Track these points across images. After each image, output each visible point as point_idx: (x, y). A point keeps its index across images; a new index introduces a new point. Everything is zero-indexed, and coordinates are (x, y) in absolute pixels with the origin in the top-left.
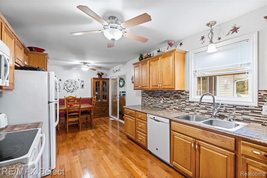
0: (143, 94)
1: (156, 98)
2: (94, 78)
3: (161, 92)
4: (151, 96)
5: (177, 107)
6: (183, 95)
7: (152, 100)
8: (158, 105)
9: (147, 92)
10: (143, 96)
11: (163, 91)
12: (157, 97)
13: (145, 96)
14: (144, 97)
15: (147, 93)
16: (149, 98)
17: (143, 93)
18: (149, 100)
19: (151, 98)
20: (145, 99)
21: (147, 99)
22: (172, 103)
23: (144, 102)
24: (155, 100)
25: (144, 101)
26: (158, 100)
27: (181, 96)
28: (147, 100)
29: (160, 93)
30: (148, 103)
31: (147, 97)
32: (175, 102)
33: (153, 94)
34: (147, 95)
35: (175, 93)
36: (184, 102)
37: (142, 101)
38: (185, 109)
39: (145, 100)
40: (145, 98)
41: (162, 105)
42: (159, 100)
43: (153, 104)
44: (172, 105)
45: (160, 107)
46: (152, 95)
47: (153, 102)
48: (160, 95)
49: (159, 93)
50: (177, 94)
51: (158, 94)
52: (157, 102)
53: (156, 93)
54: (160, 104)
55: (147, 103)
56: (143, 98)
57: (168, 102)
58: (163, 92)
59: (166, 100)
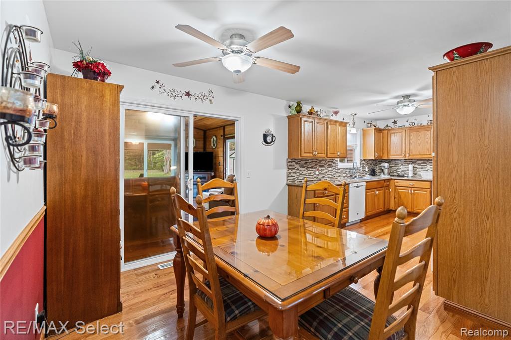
0: (290, 165)
1: (310, 169)
3: (316, 160)
4: (304, 167)
5: (330, 176)
6: (334, 163)
7: (304, 172)
9: (297, 161)
10: (290, 167)
12: (312, 167)
13: (294, 167)
14: (292, 169)
15: (297, 163)
16: (301, 171)
18: (301, 172)
19: (303, 169)
20: (294, 173)
21: (298, 171)
22: (326, 173)
23: (292, 178)
24: (309, 172)
25: (292, 176)
26: (312, 172)
27: (333, 164)
28: (298, 174)
30: (300, 178)
31: (298, 169)
32: (329, 171)
33: (306, 163)
34: (297, 166)
35: (329, 162)
36: (334, 170)
37: (288, 177)
38: (336, 176)
39: (294, 175)
40: (294, 171)
44: (326, 174)
45: (315, 179)
46: (304, 165)
47: (307, 174)
49: (314, 163)
50: (330, 163)
52: (312, 174)
54: (315, 176)
56: (290, 171)
57: (323, 172)
58: (318, 161)
59: (322, 170)
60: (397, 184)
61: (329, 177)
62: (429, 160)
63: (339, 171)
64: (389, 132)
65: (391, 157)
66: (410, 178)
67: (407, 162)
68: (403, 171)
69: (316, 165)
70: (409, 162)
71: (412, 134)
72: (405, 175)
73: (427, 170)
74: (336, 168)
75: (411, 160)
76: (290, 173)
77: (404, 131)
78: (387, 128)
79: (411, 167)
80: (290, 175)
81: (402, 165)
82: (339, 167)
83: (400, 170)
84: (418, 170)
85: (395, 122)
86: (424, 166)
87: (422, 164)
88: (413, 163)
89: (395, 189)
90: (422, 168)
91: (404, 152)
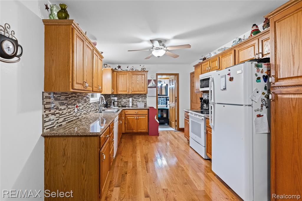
0: (47, 103)
1: (70, 106)
4: (64, 104)
7: (65, 111)
9: (55, 96)
10: (47, 106)
12: (72, 104)
13: (52, 105)
14: (49, 109)
15: (55, 99)
16: (61, 110)
18: (61, 112)
19: (63, 107)
20: (52, 114)
21: (58, 111)
22: (83, 109)
23: (50, 123)
24: (69, 110)
25: (50, 120)
26: (72, 110)
27: (87, 99)
28: (58, 115)
30: (59, 121)
31: (57, 108)
32: (84, 107)
33: (66, 99)
34: (56, 103)
36: (88, 105)
37: (44, 122)
38: (88, 111)
39: (52, 117)
40: (52, 111)
41: (76, 115)
43: (66, 119)
45: (75, 118)
46: (65, 102)
47: (67, 114)
50: (85, 98)
52: (72, 113)
53: (69, 98)
54: (74, 114)
55: (56, 122)
56: (47, 112)
57: (81, 108)
59: (79, 106)
60: (126, 113)
61: (84, 114)
62: (141, 95)
63: (91, 105)
64: (118, 73)
65: (119, 93)
66: (131, 108)
67: (127, 96)
68: (125, 103)
69: (75, 100)
70: (129, 97)
71: (133, 76)
72: (127, 106)
73: (140, 102)
74: (89, 103)
75: (130, 95)
76: (47, 116)
77: (128, 73)
78: (116, 70)
79: (131, 99)
80: (47, 119)
81: (124, 98)
82: (91, 102)
83: (123, 102)
84: (134, 102)
85: (119, 67)
86: (138, 99)
87: (136, 98)
88: (131, 97)
89: (125, 117)
90: (136, 100)
91: (128, 89)
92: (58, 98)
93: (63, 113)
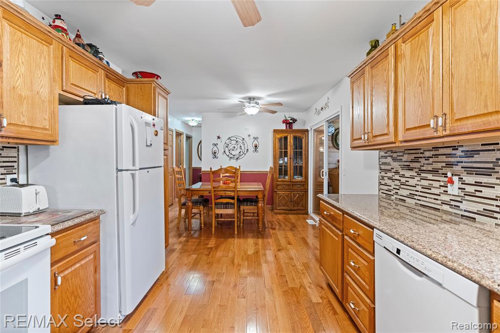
0: (384, 164)
1: (430, 176)
2: (275, 131)
4: (411, 169)
7: (412, 182)
8: (439, 202)
9: (395, 155)
10: (383, 167)
11: (460, 149)
12: (435, 171)
13: (389, 167)
14: (386, 171)
15: (394, 160)
16: (403, 176)
17: (384, 160)
18: (403, 180)
19: (408, 174)
20: (389, 178)
21: (397, 177)
23: (386, 188)
24: (425, 183)
25: (386, 185)
26: (436, 184)
28: (397, 183)
29: (448, 155)
30: (401, 192)
31: (397, 172)
33: (416, 160)
34: (396, 165)
37: (380, 184)
39: (389, 182)
40: (390, 174)
41: (453, 203)
42: (442, 184)
43: (415, 197)
46: (413, 165)
47: (419, 188)
48: (444, 164)
49: (443, 158)
51: (436, 159)
52: (433, 191)
53: (427, 158)
54: (445, 198)
55: (395, 191)
56: (383, 174)
57: (488, 192)
58: (459, 153)
59: (478, 184)
69: (449, 165)
76: (383, 178)
80: (383, 182)
92: (399, 158)
93: (407, 183)
